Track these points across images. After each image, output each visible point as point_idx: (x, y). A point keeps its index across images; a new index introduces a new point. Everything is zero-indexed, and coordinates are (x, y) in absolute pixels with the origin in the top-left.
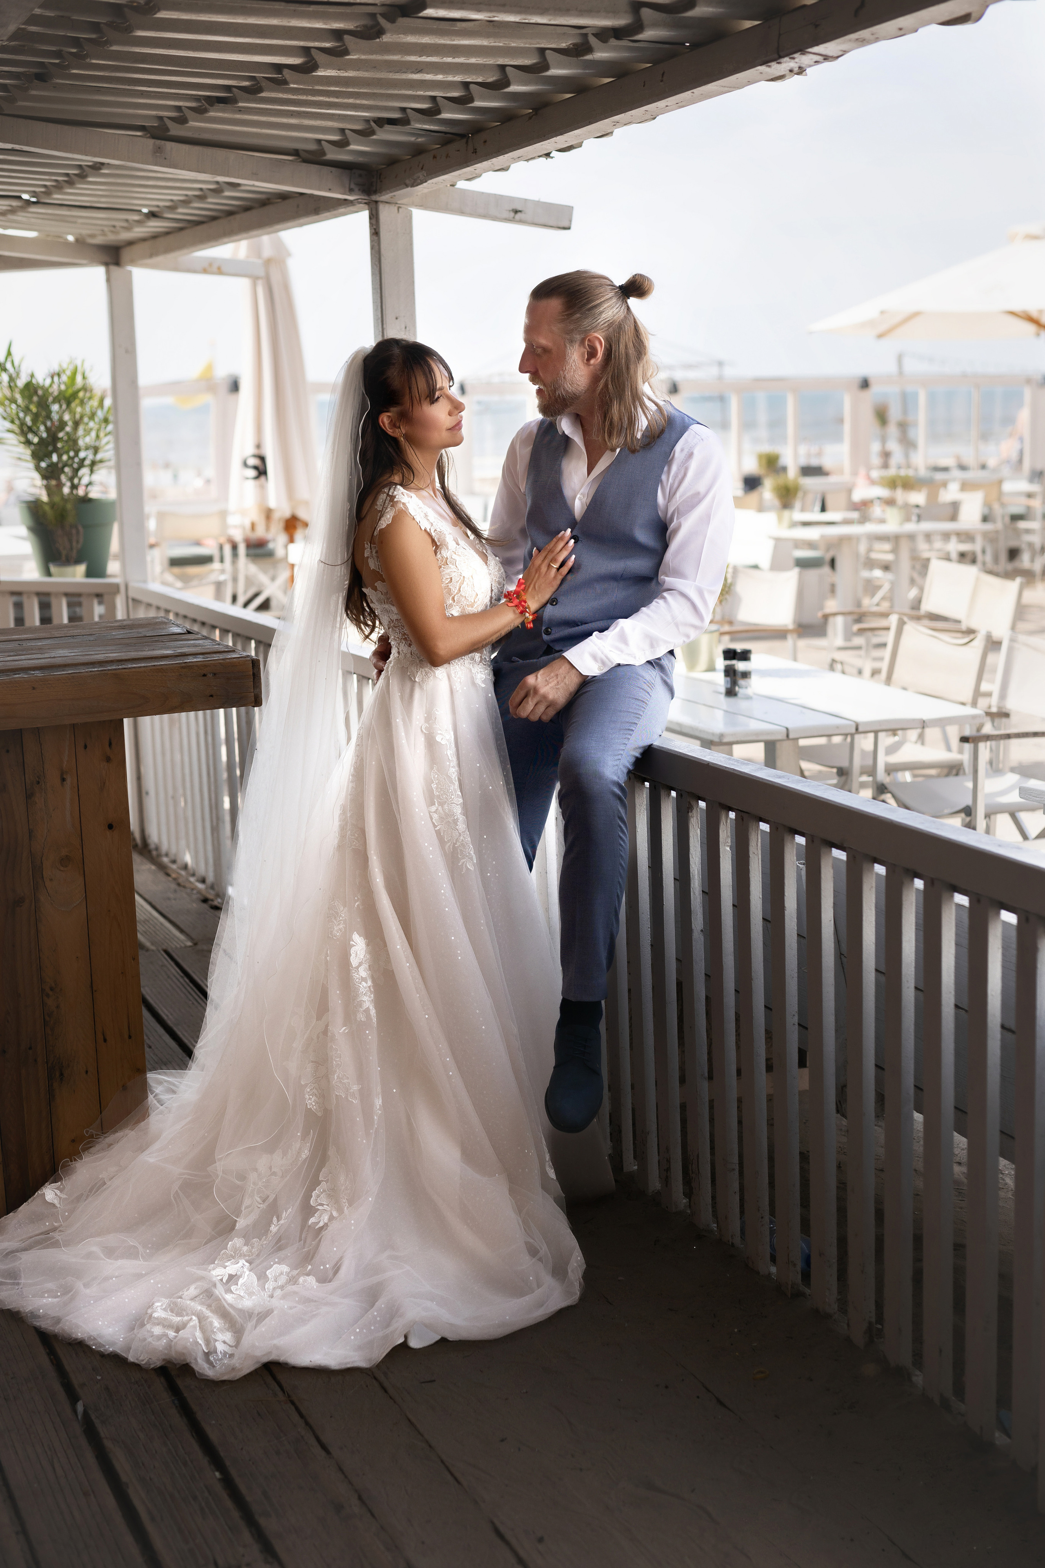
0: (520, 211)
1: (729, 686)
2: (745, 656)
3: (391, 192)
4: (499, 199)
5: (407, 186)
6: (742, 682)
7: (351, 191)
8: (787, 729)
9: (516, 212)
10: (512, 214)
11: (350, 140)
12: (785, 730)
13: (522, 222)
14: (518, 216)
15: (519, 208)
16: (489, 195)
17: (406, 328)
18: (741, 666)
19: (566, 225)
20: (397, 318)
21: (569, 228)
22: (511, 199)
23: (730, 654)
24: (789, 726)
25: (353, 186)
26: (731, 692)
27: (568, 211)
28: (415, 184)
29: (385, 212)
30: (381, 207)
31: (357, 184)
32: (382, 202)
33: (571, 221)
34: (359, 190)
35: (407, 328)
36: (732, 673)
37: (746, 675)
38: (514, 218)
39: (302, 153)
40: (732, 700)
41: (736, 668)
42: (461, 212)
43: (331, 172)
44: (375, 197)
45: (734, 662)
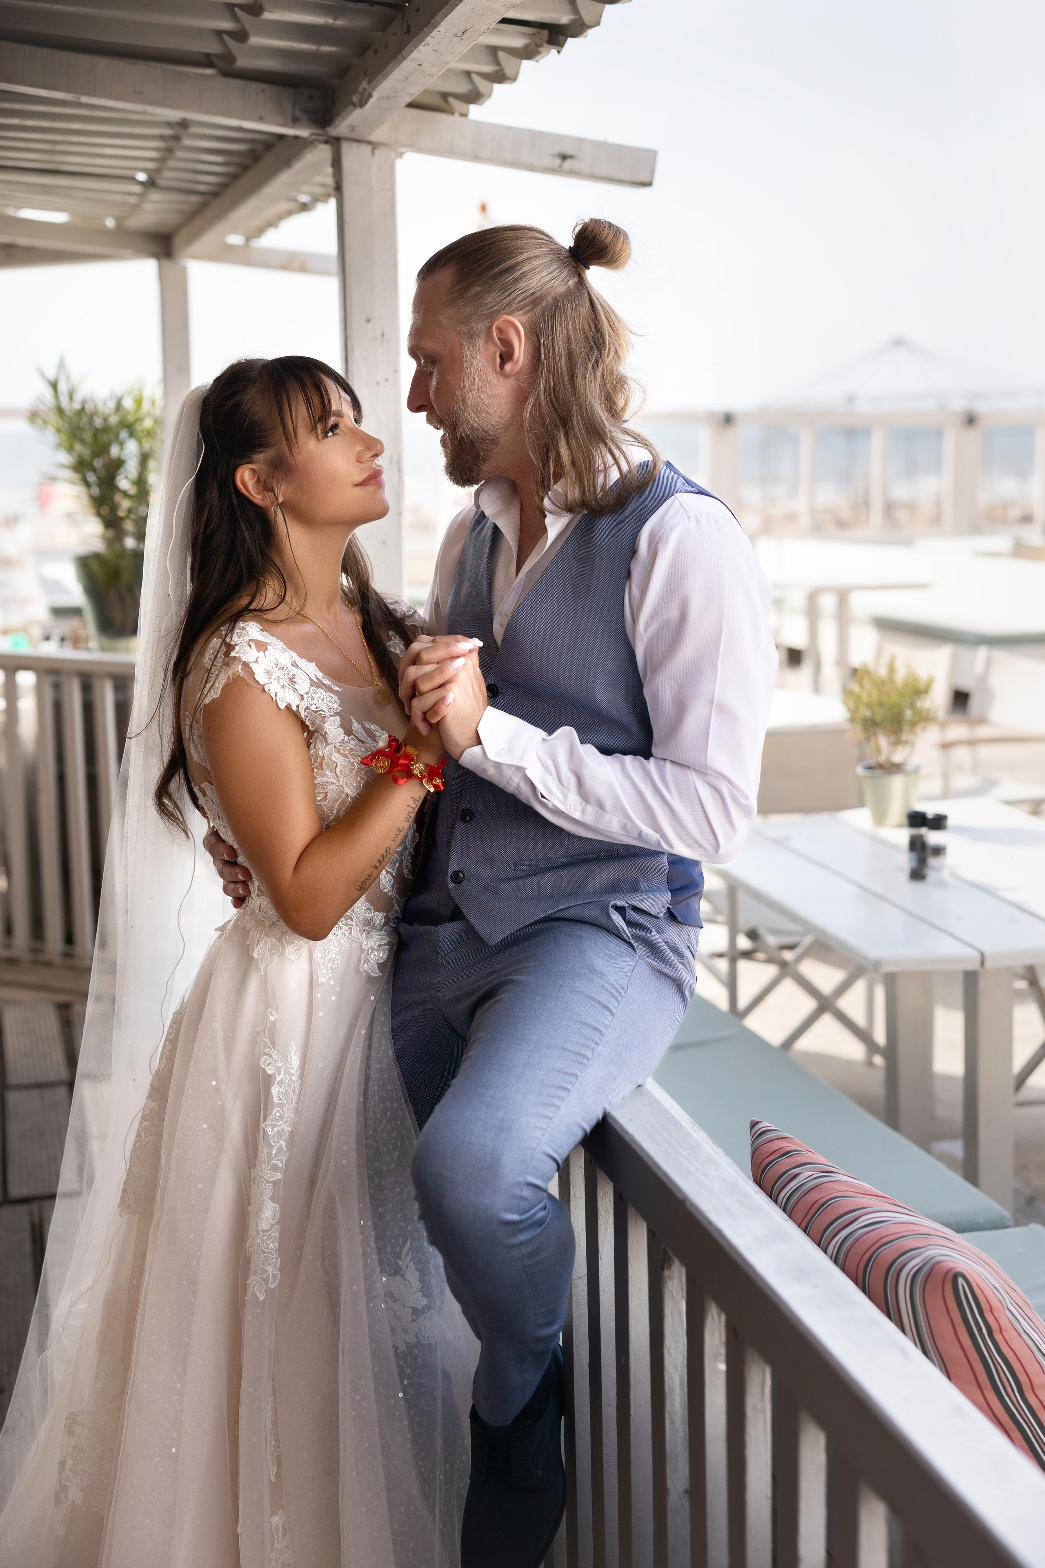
0: (571, 157)
1: (914, 864)
2: (938, 822)
3: (343, 119)
4: (536, 137)
5: (355, 106)
6: (932, 861)
7: (295, 121)
8: (982, 955)
9: (564, 157)
10: (558, 161)
11: (248, 26)
12: (977, 956)
13: (573, 173)
14: (568, 164)
15: (569, 151)
16: (520, 131)
17: (383, 335)
18: (933, 837)
19: (645, 178)
20: (368, 320)
21: (649, 184)
22: (557, 138)
23: (917, 820)
24: (987, 949)
25: (298, 113)
26: (917, 874)
27: (648, 158)
28: (364, 101)
29: (351, 155)
30: (345, 147)
31: (305, 111)
32: (347, 139)
33: (652, 172)
34: (309, 120)
35: (386, 337)
36: (918, 846)
37: (938, 851)
38: (561, 166)
39: (216, 61)
40: (918, 886)
41: (925, 838)
42: (475, 157)
43: (263, 91)
44: (333, 131)
45: (923, 831)
